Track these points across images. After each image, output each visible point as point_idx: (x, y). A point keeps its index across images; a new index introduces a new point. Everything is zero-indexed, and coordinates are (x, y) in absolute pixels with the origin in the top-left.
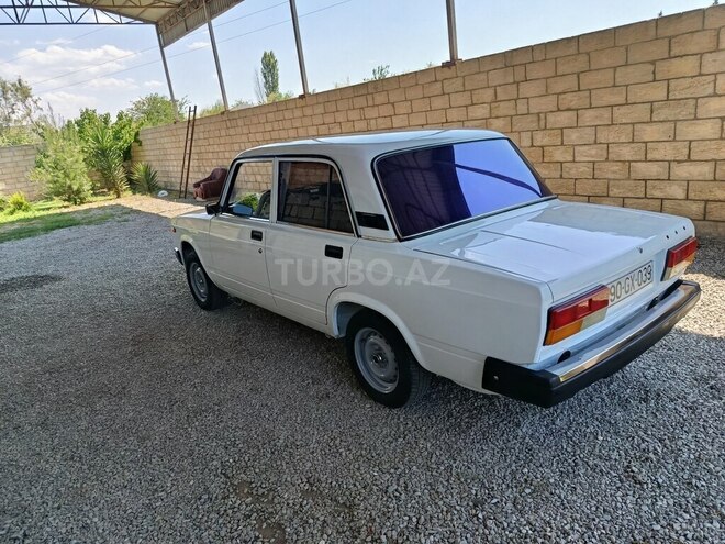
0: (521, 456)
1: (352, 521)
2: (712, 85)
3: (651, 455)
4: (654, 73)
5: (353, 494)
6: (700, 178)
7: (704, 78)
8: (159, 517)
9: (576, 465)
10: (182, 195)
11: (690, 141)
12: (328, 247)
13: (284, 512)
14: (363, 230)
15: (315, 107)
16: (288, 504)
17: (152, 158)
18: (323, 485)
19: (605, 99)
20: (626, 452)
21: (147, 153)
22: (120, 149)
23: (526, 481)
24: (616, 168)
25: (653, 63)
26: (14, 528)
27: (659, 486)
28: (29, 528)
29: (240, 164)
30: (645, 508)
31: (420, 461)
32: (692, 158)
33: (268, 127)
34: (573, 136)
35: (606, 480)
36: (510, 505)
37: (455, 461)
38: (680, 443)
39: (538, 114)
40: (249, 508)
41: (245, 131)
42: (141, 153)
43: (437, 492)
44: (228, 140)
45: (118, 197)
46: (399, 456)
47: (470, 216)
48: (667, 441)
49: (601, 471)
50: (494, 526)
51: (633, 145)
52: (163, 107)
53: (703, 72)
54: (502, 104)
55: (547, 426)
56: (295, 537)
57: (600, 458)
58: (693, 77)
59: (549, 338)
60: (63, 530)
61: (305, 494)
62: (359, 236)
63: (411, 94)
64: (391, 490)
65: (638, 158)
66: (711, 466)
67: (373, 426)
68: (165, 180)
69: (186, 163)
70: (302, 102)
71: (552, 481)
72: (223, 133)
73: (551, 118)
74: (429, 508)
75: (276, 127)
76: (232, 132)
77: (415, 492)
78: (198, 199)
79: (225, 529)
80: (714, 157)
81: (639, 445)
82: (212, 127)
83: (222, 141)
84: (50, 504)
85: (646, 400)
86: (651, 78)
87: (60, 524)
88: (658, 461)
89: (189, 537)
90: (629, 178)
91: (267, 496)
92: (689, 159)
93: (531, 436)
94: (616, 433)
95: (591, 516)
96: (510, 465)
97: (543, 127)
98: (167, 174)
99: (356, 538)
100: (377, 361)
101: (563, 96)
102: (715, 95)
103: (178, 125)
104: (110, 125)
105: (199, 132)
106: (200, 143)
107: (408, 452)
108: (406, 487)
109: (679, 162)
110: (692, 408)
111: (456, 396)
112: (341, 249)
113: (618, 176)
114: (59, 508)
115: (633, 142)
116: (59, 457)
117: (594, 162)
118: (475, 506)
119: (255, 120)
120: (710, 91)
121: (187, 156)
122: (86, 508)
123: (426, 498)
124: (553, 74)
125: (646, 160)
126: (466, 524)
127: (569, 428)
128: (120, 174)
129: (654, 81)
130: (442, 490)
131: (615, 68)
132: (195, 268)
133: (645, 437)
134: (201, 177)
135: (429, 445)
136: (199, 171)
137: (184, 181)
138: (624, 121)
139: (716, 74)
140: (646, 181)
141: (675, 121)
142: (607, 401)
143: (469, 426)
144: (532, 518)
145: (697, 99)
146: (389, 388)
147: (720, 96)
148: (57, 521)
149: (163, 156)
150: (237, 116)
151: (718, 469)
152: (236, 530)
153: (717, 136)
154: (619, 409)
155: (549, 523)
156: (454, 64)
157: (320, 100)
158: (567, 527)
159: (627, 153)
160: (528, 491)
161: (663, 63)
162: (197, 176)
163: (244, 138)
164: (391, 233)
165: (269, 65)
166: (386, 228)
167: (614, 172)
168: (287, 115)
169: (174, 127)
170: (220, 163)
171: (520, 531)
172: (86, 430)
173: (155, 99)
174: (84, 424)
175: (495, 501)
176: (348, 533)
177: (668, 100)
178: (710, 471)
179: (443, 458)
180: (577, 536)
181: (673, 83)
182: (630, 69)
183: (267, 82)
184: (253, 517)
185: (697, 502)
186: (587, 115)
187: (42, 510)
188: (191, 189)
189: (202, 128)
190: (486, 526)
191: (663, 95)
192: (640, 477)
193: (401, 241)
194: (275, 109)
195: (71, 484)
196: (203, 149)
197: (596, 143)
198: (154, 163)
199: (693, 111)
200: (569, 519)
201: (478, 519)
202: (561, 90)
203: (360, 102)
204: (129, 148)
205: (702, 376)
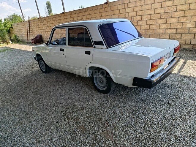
0: (141, 102)
1: (102, 122)
2: (176, 8)
3: (173, 99)
4: (161, 5)
5: (101, 116)
6: (173, 33)
7: (174, 6)
8: (47, 128)
9: (156, 103)
10: (28, 43)
11: (170, 24)
12: (85, 52)
13: (83, 122)
14: (96, 46)
15: (67, 16)
16: (83, 120)
17: (17, 32)
18: (92, 114)
19: (149, 12)
20: (167, 99)
21: (15, 31)
22: (7, 30)
23: (144, 108)
24: (151, 31)
25: (161, 3)
26: (3, 135)
27: (177, 106)
28: (8, 134)
29: (55, 30)
30: (174, 111)
31: (116, 106)
32: (171, 28)
33: (53, 22)
34: (140, 23)
35: (164, 106)
36: (142, 114)
37: (125, 105)
38: (179, 96)
39: (131, 17)
40: (73, 122)
41: (46, 23)
42: (13, 31)
43: (123, 113)
44: (41, 26)
45: (8, 44)
46: (110, 105)
47: (120, 43)
48: (176, 96)
49: (162, 104)
50: (139, 119)
51: (156, 25)
52: (17, 18)
53: (174, 5)
54: (121, 14)
55: (146, 95)
56: (88, 128)
57: (161, 101)
58: (171, 6)
59: (151, 70)
60: (19, 134)
61: (87, 117)
62: (95, 48)
63: (96, 12)
64: (110, 113)
65: (157, 28)
66: (188, 100)
67: (101, 99)
68: (22, 39)
69: (28, 34)
70: (63, 15)
71: (151, 107)
72: (39, 24)
73: (135, 18)
74: (121, 117)
75: (56, 22)
76: (42, 24)
77: (117, 113)
78: (33, 44)
79: (67, 128)
80: (176, 27)
81: (170, 97)
82: (36, 23)
83: (39, 27)
84: (13, 127)
85: (169, 87)
86: (161, 7)
87: (18, 132)
88: (175, 100)
89: (58, 131)
90: (155, 34)
91: (77, 119)
92: (170, 28)
93: (143, 98)
94: (164, 95)
95: (162, 114)
96: (139, 105)
97: (132, 20)
98: (22, 37)
99: (104, 126)
100: (101, 82)
101: (138, 12)
102: (177, 11)
103: (25, 22)
104: (2, 23)
105: (32, 24)
106: (32, 27)
107: (112, 104)
108: (114, 113)
109: (168, 29)
110: (180, 88)
111: (121, 90)
112: (90, 52)
113: (152, 33)
114: (16, 128)
115: (156, 24)
116: (11, 115)
117: (146, 30)
118: (133, 115)
119: (49, 20)
120: (175, 10)
121: (28, 31)
122: (24, 127)
123: (120, 115)
124: (135, 6)
125: (159, 29)
126: (132, 120)
127: (152, 95)
128: (7, 37)
129: (162, 7)
130: (124, 112)
131: (151, 4)
132: (41, 62)
133: (171, 95)
134: (33, 38)
135: (117, 102)
136: (32, 36)
137: (28, 39)
138: (154, 18)
139: (177, 5)
140: (159, 34)
141: (167, 18)
142: (159, 88)
143: (127, 97)
144: (148, 116)
145: (172, 12)
146: (105, 89)
147: (178, 11)
148: (16, 132)
149: (21, 31)
150: (43, 19)
151: (189, 101)
152: (71, 128)
153: (177, 22)
154: (163, 89)
155: (153, 117)
156: (108, 3)
157: (69, 14)
158: (157, 118)
159: (154, 27)
160: (145, 110)
161: (164, 3)
162: (32, 37)
163: (46, 26)
164: (105, 46)
165: (49, 5)
166: (103, 45)
167: (151, 32)
168: (59, 18)
169: (23, 23)
170: (39, 33)
171: (146, 120)
172: (18, 107)
173: (14, 15)
174: (17, 106)
175: (138, 113)
176: (102, 125)
177: (165, 12)
178: (188, 102)
179: (122, 105)
180: (160, 119)
181: (166, 8)
182: (155, 4)
183: (48, 10)
184: (75, 124)
185: (186, 109)
186: (144, 17)
187: (11, 129)
188: (31, 41)
189: (32, 23)
190: (137, 120)
191: (163, 11)
192: (172, 104)
193: (108, 48)
194: (55, 17)
195: (18, 122)
196: (33, 29)
197: (146, 24)
198: (18, 34)
199: (171, 15)
200: (157, 116)
201: (135, 118)
202: (137, 10)
203: (81, 14)
204: (9, 29)
205: (180, 80)
